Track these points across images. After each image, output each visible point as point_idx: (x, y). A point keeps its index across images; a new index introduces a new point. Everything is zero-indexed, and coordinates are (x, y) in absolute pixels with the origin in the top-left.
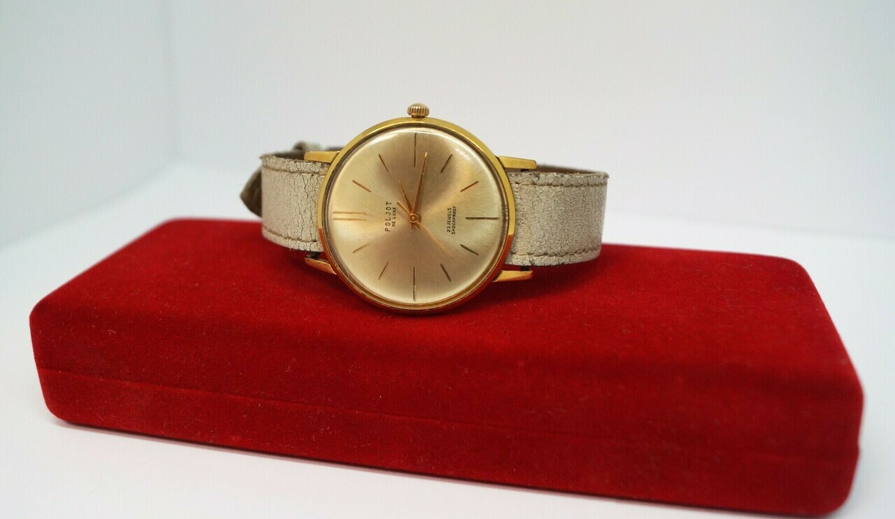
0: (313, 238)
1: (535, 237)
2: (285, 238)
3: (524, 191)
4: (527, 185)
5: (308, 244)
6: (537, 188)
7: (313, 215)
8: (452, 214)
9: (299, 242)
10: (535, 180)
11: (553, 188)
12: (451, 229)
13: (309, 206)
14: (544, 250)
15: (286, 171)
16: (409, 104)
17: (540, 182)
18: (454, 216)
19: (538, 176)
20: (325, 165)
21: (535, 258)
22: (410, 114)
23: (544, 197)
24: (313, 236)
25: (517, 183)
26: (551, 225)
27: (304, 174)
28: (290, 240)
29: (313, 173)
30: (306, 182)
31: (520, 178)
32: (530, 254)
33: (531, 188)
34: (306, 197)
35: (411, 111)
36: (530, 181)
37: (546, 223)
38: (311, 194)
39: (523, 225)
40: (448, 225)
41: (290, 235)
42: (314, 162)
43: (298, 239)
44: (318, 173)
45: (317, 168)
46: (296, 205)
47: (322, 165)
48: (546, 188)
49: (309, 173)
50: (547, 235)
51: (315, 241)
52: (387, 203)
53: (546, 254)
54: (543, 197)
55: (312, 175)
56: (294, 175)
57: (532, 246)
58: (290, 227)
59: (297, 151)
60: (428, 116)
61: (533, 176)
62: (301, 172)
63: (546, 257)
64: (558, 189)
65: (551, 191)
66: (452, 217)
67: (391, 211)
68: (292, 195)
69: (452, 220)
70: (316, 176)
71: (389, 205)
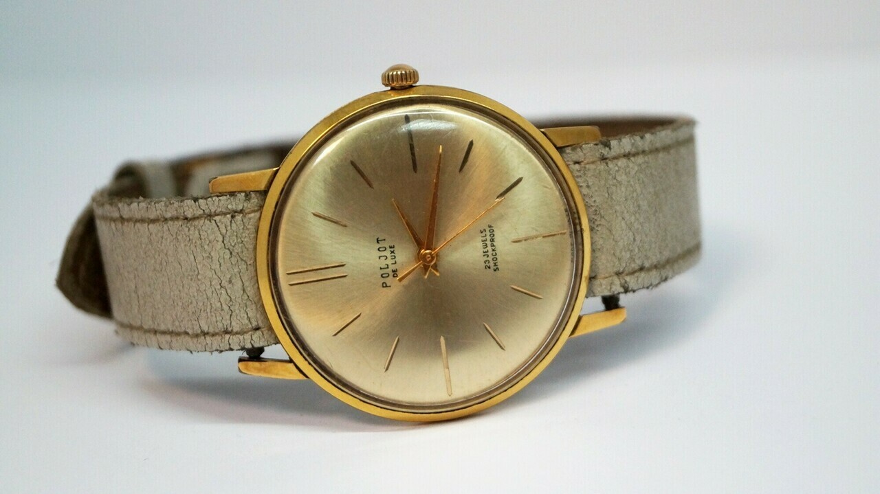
0: (254, 324)
1: (621, 244)
2: (197, 336)
3: (589, 174)
4: (593, 163)
5: (247, 336)
6: (611, 165)
7: (247, 284)
8: (488, 238)
9: (227, 336)
10: (605, 151)
11: (632, 159)
12: (492, 264)
13: (236, 270)
14: (639, 262)
15: (177, 218)
16: (384, 68)
17: (613, 153)
18: (492, 240)
19: (607, 145)
20: (253, 195)
21: (628, 278)
22: (387, 85)
23: (624, 177)
24: (253, 321)
25: (577, 163)
26: (642, 220)
27: (217, 218)
28: (208, 338)
29: (234, 214)
30: (224, 231)
31: (581, 154)
32: (618, 274)
33: (602, 166)
34: (229, 256)
35: (388, 79)
36: (598, 155)
37: (633, 217)
38: (238, 249)
39: (599, 228)
40: (486, 258)
41: (206, 329)
42: (232, 194)
43: (226, 332)
44: (241, 211)
45: (238, 203)
46: (209, 274)
47: (247, 195)
48: (622, 162)
49: (225, 214)
50: (638, 238)
51: (257, 329)
52: (378, 241)
53: (642, 269)
54: (622, 177)
55: (233, 217)
56: (196, 223)
57: (619, 259)
58: (203, 314)
59: (127, 182)
60: (418, 84)
61: (600, 146)
62: (210, 216)
63: (643, 274)
64: (640, 159)
65: (631, 165)
66: (489, 243)
67: (387, 253)
68: (199, 258)
69: (489, 248)
70: (239, 217)
71: (382, 244)
